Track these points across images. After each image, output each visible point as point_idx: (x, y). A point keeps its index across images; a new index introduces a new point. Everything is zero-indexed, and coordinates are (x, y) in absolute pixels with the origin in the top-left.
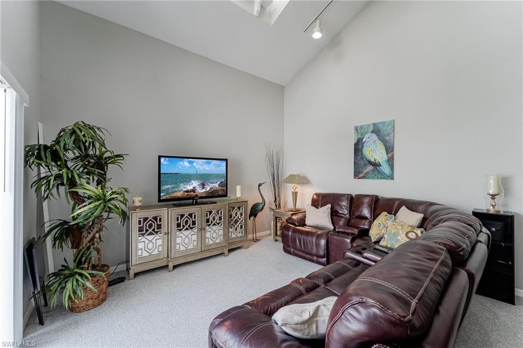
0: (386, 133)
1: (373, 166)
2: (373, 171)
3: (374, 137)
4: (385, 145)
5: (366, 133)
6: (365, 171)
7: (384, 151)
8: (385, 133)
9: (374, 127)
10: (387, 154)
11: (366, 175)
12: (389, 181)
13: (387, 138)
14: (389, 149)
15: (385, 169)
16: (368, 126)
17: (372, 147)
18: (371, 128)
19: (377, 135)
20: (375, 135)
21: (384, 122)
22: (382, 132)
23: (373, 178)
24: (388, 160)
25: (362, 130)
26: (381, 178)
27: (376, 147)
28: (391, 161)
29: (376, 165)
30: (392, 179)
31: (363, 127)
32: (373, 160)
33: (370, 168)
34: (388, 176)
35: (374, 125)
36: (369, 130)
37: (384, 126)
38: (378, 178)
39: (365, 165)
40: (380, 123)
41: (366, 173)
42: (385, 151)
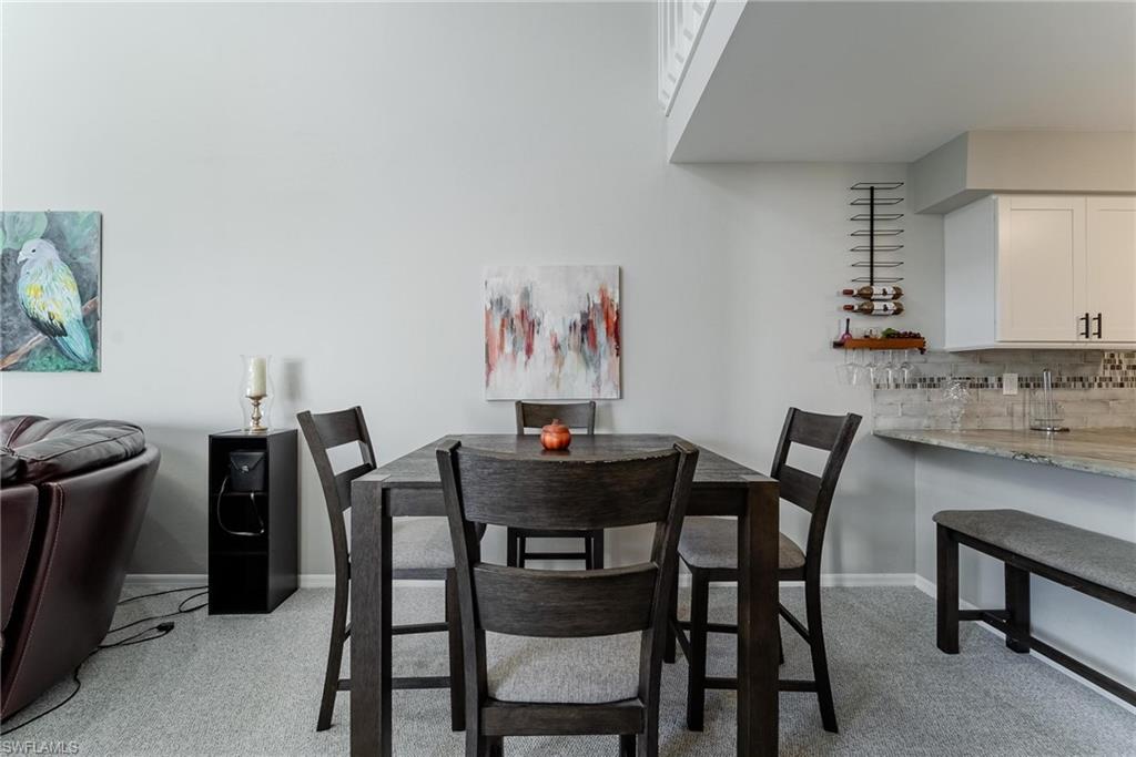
0: (79, 244)
1: (44, 333)
2: (46, 348)
3: (49, 251)
4: (77, 278)
5: (27, 238)
6: (23, 349)
7: (74, 294)
8: (77, 243)
9: (49, 222)
10: (83, 303)
11: (25, 359)
12: (87, 376)
13: (82, 259)
14: (89, 290)
15: (77, 342)
16: (34, 216)
17: (43, 281)
18: (42, 226)
19: (57, 248)
20: (53, 247)
21: (75, 213)
22: (69, 241)
23: (45, 369)
24: (85, 320)
25: (17, 226)
26: (66, 369)
27: (54, 279)
28: (91, 321)
29: (53, 331)
30: (94, 369)
31: (20, 216)
32: (44, 317)
33: (38, 338)
34: (84, 363)
35: (51, 216)
36: (35, 230)
37: (74, 223)
38: (58, 367)
39: (24, 330)
40: (66, 213)
41: (28, 354)
42: (76, 293)
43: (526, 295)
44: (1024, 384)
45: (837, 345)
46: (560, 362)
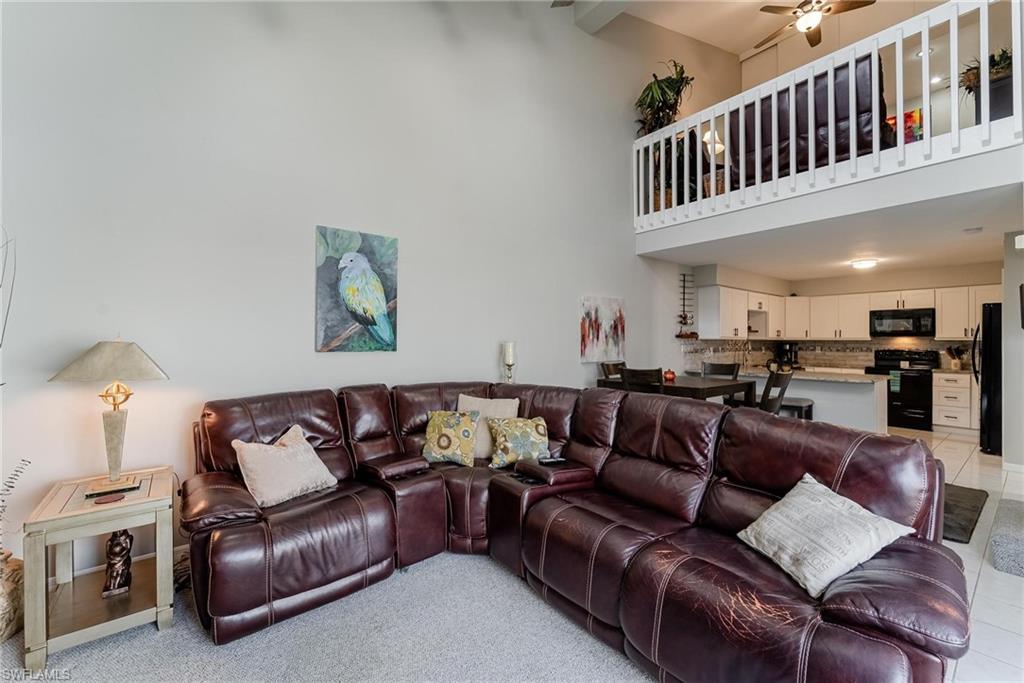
0: (385, 260)
1: (360, 323)
2: (361, 334)
3: (363, 263)
4: (384, 284)
5: (346, 250)
6: (345, 335)
7: (381, 295)
8: (384, 259)
9: (363, 241)
10: (387, 302)
11: (346, 342)
12: (390, 354)
13: (387, 271)
14: (390, 294)
15: (383, 330)
16: (351, 235)
17: (359, 283)
18: (357, 243)
19: (369, 261)
20: (366, 259)
21: (382, 238)
22: (378, 256)
23: (361, 349)
24: (389, 314)
25: (337, 240)
26: (376, 349)
27: (367, 284)
28: (392, 315)
29: (367, 322)
30: (394, 350)
31: (340, 233)
32: (360, 311)
33: (356, 326)
34: (388, 345)
35: (364, 237)
36: (352, 245)
37: (382, 245)
38: (370, 348)
39: (344, 321)
40: (376, 237)
41: (348, 339)
42: (383, 295)
43: (596, 311)
44: (715, 351)
45: (677, 336)
46: (607, 343)
